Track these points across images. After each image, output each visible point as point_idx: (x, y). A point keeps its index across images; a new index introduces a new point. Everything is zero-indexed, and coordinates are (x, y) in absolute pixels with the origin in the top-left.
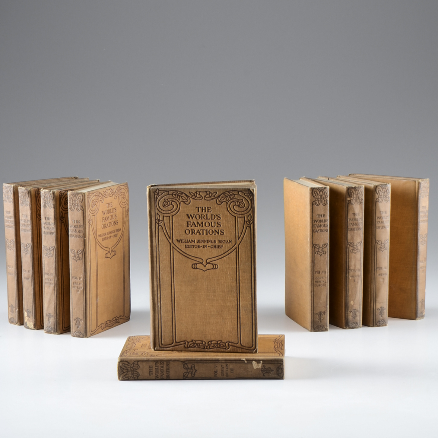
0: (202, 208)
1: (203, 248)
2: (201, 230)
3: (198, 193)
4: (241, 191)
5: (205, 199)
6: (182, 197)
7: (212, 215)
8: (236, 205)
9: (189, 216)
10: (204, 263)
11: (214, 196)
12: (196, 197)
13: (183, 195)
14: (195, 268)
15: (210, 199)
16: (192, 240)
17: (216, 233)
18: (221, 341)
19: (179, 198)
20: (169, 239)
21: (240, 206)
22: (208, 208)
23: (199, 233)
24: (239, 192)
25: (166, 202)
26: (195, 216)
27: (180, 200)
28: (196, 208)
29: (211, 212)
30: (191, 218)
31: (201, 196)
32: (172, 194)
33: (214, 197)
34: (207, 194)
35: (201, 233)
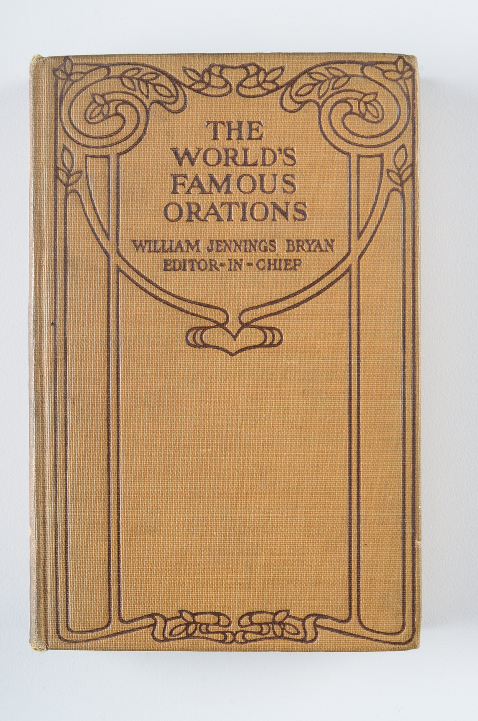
0: (229, 124)
1: (230, 270)
2: (222, 204)
3: (215, 71)
4: (372, 64)
5: (240, 94)
6: (154, 85)
7: (264, 150)
8: (351, 113)
9: (181, 154)
10: (233, 326)
11: (273, 82)
12: (208, 85)
13: (163, 80)
14: (197, 346)
15: (258, 91)
16: (188, 242)
17: (278, 215)
18: (288, 611)
19: (145, 91)
20: (103, 241)
21: (368, 116)
22: (250, 123)
23: (215, 218)
24: (364, 65)
25: (99, 105)
26: (202, 152)
27: (147, 97)
28: (208, 123)
29: (260, 138)
30: (186, 161)
31: (227, 82)
32: (121, 77)
33: (272, 86)
34: (248, 76)
35: (224, 216)
